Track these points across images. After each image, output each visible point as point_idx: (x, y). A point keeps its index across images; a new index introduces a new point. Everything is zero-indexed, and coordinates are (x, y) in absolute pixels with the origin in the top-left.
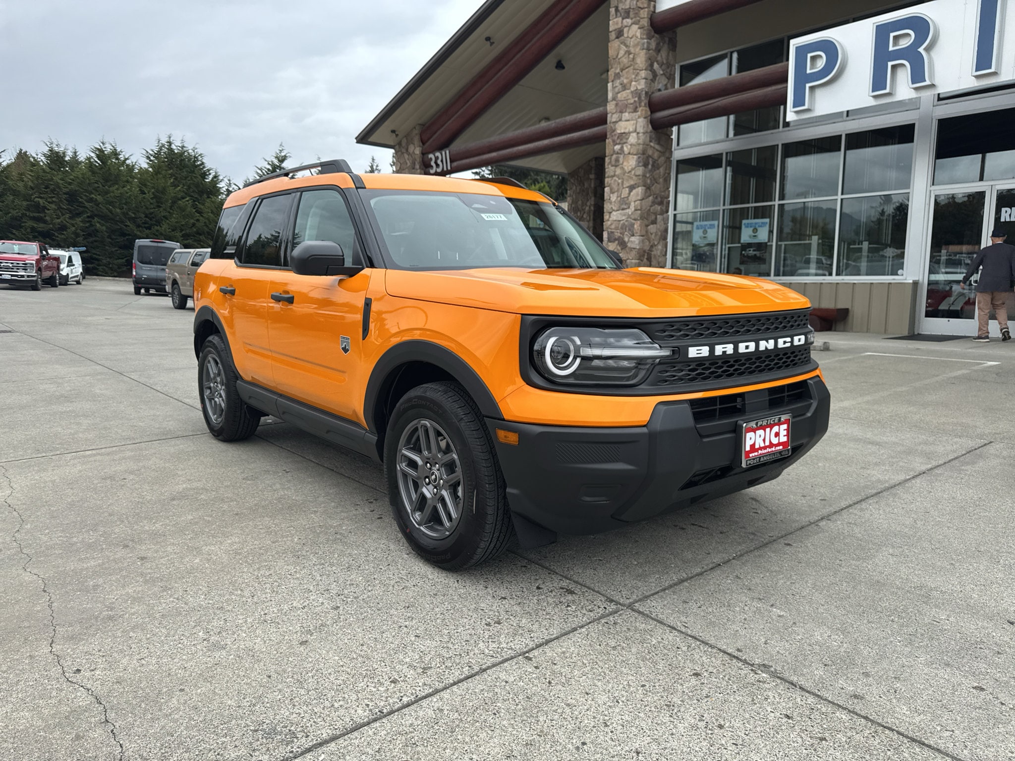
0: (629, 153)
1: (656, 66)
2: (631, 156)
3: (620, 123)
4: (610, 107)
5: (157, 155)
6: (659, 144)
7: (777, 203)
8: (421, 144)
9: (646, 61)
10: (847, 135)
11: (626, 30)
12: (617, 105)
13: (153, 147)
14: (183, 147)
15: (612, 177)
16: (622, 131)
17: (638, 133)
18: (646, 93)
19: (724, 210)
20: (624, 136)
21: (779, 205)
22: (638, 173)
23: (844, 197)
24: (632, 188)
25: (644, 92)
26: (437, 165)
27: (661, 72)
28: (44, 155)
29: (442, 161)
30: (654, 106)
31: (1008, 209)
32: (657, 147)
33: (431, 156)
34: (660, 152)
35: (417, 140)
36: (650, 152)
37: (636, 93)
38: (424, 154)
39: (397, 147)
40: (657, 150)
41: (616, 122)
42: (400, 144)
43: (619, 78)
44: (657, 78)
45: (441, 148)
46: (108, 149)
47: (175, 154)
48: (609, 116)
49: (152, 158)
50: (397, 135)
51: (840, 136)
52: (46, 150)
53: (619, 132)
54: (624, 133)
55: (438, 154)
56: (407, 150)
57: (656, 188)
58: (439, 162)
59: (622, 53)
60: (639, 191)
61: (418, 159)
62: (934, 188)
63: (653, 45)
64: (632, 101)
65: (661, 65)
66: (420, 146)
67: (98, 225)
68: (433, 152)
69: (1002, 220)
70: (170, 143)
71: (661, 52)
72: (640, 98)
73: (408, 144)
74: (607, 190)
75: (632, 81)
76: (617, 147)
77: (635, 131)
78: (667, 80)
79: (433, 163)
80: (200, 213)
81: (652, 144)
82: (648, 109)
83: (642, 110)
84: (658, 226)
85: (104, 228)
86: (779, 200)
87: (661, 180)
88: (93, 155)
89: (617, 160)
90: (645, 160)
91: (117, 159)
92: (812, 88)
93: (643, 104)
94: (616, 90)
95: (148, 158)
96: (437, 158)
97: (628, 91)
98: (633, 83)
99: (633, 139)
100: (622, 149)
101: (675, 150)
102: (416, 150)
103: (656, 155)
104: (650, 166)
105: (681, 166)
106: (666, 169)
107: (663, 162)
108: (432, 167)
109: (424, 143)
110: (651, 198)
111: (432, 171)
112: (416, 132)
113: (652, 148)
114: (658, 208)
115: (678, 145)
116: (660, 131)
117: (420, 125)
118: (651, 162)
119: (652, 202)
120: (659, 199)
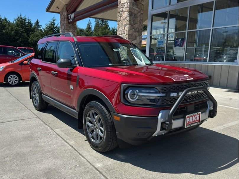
2: (125, 12)
5: (17, 20)
6: (137, 8)
7: (187, 31)
10: (216, 1)
13: (17, 18)
16: (123, 2)
20: (123, 4)
21: (188, 32)
22: (127, 19)
23: (213, 28)
24: (126, 25)
26: (71, 19)
32: (136, 9)
34: (138, 11)
35: (65, 10)
36: (133, 11)
38: (67, 15)
40: (136, 10)
42: (61, 12)
45: (72, 13)
47: (22, 19)
50: (59, 8)
51: (213, 2)
55: (71, 15)
56: (63, 14)
58: (71, 18)
61: (66, 17)
68: (70, 14)
73: (63, 12)
76: (121, 9)
77: (127, 2)
81: (134, 7)
84: (137, 41)
86: (188, 30)
87: (139, 22)
89: (121, 14)
90: (131, 14)
95: (15, 20)
96: (71, 16)
99: (126, 5)
100: (122, 10)
101: (151, 11)
102: (65, 13)
103: (136, 12)
104: (133, 17)
105: (154, 17)
106: (141, 18)
107: (139, 15)
108: (69, 19)
109: (67, 11)
110: (133, 29)
111: (70, 21)
112: (65, 7)
113: (134, 9)
114: (137, 34)
115: (152, 9)
116: (138, 2)
117: (66, 4)
118: (133, 15)
119: (134, 31)
120: (137, 30)
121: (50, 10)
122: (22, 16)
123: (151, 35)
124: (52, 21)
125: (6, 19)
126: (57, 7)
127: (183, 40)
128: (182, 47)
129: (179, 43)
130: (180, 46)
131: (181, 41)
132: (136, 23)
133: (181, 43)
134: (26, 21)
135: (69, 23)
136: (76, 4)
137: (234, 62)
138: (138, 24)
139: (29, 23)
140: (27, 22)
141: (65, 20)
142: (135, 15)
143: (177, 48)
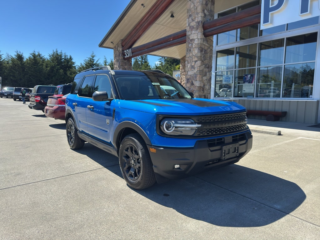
0: (195, 47)
1: (206, 11)
2: (195, 49)
3: (191, 35)
4: (188, 29)
5: (53, 55)
7: (257, 67)
8: (122, 47)
9: (201, 9)
10: (287, 38)
12: (190, 28)
15: (189, 57)
16: (192, 38)
17: (198, 39)
18: (201, 22)
19: (235, 70)
20: (193, 40)
22: (198, 56)
23: (285, 64)
24: (196, 61)
25: (200, 22)
26: (127, 55)
27: (208, 14)
29: (129, 53)
30: (204, 28)
32: (206, 44)
33: (125, 51)
34: (208, 47)
35: (120, 45)
36: (203, 47)
37: (198, 22)
38: (123, 50)
39: (114, 48)
40: (207, 46)
42: (115, 47)
43: (191, 17)
44: (206, 16)
46: (37, 54)
47: (58, 55)
48: (187, 32)
49: (51, 56)
50: (113, 44)
51: (284, 39)
52: (16, 54)
53: (191, 38)
54: (193, 39)
55: (127, 50)
56: (117, 49)
57: (206, 62)
58: (128, 53)
59: (192, 6)
60: (199, 63)
61: (121, 52)
64: (196, 26)
65: (208, 11)
66: (121, 48)
68: (126, 50)
71: (208, 5)
72: (199, 24)
73: (118, 47)
74: (186, 62)
75: (196, 17)
76: (190, 45)
78: (211, 17)
79: (126, 54)
81: (204, 43)
82: (202, 29)
83: (200, 29)
84: (207, 77)
87: (208, 58)
88: (31, 55)
89: (190, 50)
90: (201, 50)
91: (40, 57)
92: (273, 14)
93: (200, 27)
94: (190, 22)
95: (50, 56)
96: (127, 52)
97: (194, 22)
98: (196, 18)
99: (196, 42)
100: (192, 46)
101: (216, 47)
102: (120, 49)
103: (206, 48)
104: (203, 53)
105: (218, 54)
106: (210, 54)
107: (209, 51)
108: (125, 55)
110: (204, 65)
111: (126, 57)
112: (120, 42)
113: (204, 45)
114: (207, 70)
115: (217, 45)
116: (208, 38)
117: (121, 40)
118: (204, 51)
119: (204, 67)
120: (208, 66)
121: (104, 45)
123: (216, 72)
125: (39, 55)
126: (112, 42)
127: (252, 76)
128: (251, 83)
129: (248, 79)
130: (249, 83)
131: (250, 77)
132: (206, 59)
133: (250, 79)
134: (63, 57)
135: (124, 59)
136: (133, 40)
138: (207, 60)
139: (65, 59)
140: (64, 59)
141: (121, 55)
142: (205, 50)
143: (247, 84)
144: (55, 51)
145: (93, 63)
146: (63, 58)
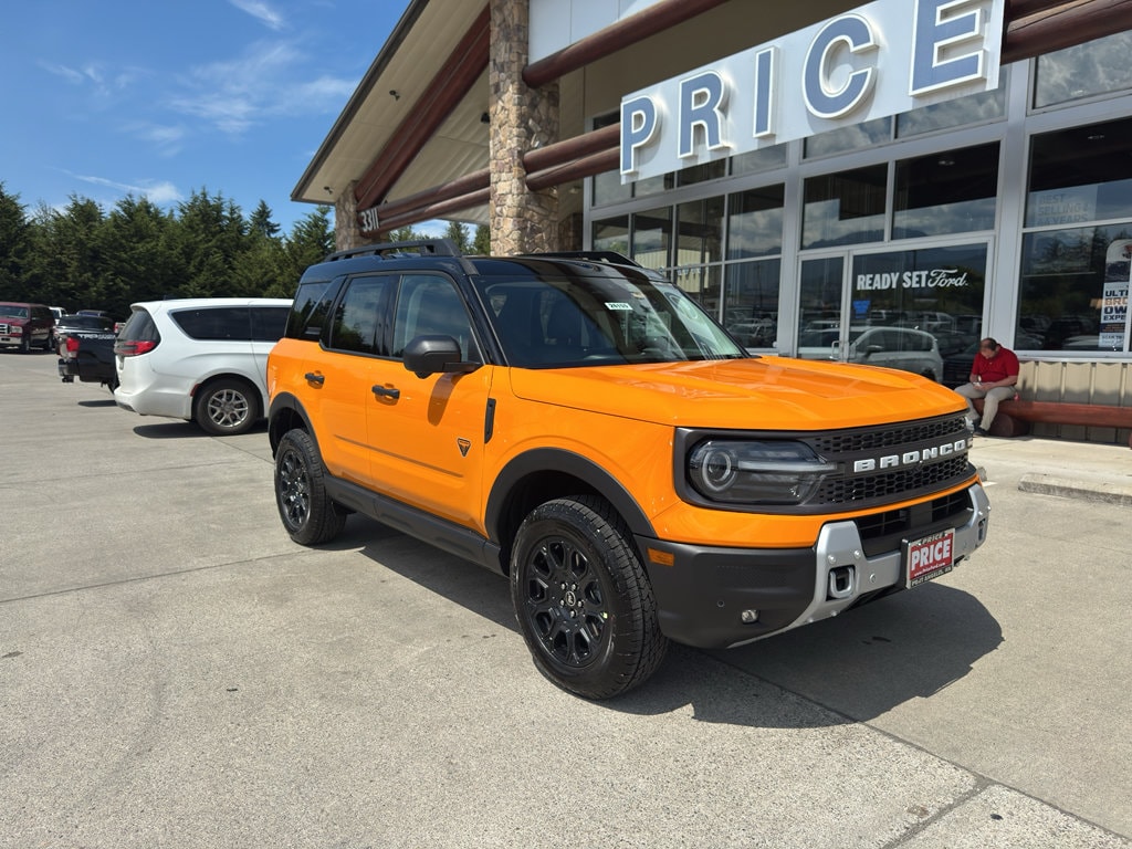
0: (507, 216)
1: (531, 122)
2: (509, 219)
3: (499, 183)
4: (492, 167)
5: (191, 207)
6: (540, 206)
8: (355, 202)
9: (518, 118)
10: (730, 195)
11: (502, 84)
12: (496, 164)
13: (186, 199)
14: (219, 199)
15: (496, 240)
16: (502, 192)
17: (513, 195)
18: (518, 152)
20: (502, 198)
23: (727, 262)
25: (516, 151)
26: (369, 224)
27: (539, 129)
28: (68, 209)
29: (372, 219)
30: (528, 166)
31: (863, 276)
32: (537, 209)
33: (363, 214)
34: (541, 213)
35: (351, 197)
36: (528, 215)
37: (511, 152)
38: (358, 212)
39: (337, 205)
40: (537, 212)
41: (496, 183)
42: (339, 201)
43: (498, 135)
44: (534, 135)
45: (372, 207)
46: (137, 201)
47: (210, 206)
48: (491, 176)
49: (186, 211)
50: (330, 192)
51: (723, 196)
52: (70, 204)
53: (499, 193)
54: (503, 194)
55: (368, 212)
56: (344, 208)
58: (370, 221)
59: (499, 109)
61: (354, 216)
62: (802, 252)
63: (527, 100)
64: (507, 161)
65: (539, 122)
66: (354, 204)
67: (122, 284)
68: (364, 210)
69: (859, 288)
70: (204, 195)
71: (539, 107)
72: (513, 157)
73: (344, 201)
75: (507, 139)
76: (498, 209)
77: (511, 192)
78: (547, 137)
79: (364, 222)
80: (233, 269)
81: (530, 206)
82: (522, 169)
83: (516, 171)
85: (129, 287)
87: (545, 244)
88: (119, 209)
89: (499, 223)
90: (523, 223)
91: (149, 212)
92: (638, 149)
93: (516, 164)
94: (496, 148)
95: (182, 210)
96: (368, 216)
97: (505, 149)
98: (509, 141)
99: (509, 200)
100: (501, 211)
101: (591, 210)
102: (351, 208)
103: (536, 218)
104: (528, 230)
107: (544, 225)
108: (364, 225)
109: (358, 201)
111: (365, 230)
112: (350, 189)
113: (531, 210)
115: (593, 203)
116: (540, 192)
117: (354, 181)
121: (304, 197)
122: (208, 199)
124: (319, 214)
126: (327, 188)
134: (224, 213)
135: (362, 235)
136: (384, 184)
137: (772, 347)
139: (232, 220)
140: (228, 219)
141: (352, 225)
142: (533, 225)
144: (198, 193)
145: (324, 232)
146: (226, 217)
